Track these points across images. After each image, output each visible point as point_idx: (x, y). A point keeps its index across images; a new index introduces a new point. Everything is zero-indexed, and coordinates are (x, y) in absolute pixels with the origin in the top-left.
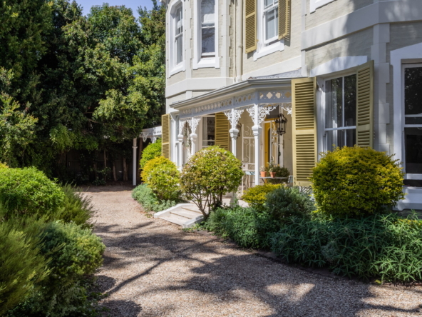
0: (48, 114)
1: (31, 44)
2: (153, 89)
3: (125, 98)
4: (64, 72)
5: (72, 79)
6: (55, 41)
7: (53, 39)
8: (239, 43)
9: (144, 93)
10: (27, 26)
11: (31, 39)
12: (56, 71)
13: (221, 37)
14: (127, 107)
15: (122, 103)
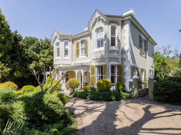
0: (13, 67)
1: (7, 46)
2: (46, 61)
3: (38, 63)
4: (18, 55)
5: (21, 57)
6: (15, 46)
7: (14, 45)
8: (74, 54)
9: (44, 62)
10: (6, 41)
11: (7, 45)
12: (15, 55)
13: (70, 52)
14: (39, 66)
15: (37, 65)
